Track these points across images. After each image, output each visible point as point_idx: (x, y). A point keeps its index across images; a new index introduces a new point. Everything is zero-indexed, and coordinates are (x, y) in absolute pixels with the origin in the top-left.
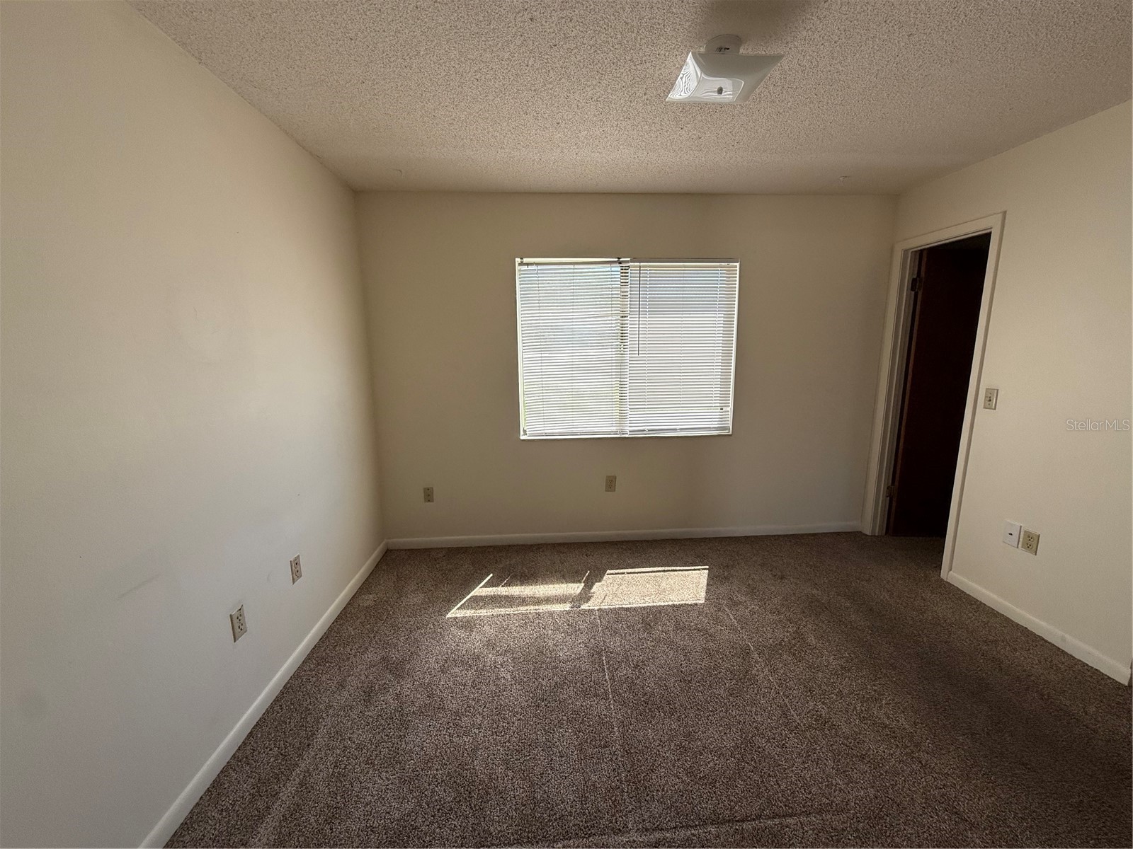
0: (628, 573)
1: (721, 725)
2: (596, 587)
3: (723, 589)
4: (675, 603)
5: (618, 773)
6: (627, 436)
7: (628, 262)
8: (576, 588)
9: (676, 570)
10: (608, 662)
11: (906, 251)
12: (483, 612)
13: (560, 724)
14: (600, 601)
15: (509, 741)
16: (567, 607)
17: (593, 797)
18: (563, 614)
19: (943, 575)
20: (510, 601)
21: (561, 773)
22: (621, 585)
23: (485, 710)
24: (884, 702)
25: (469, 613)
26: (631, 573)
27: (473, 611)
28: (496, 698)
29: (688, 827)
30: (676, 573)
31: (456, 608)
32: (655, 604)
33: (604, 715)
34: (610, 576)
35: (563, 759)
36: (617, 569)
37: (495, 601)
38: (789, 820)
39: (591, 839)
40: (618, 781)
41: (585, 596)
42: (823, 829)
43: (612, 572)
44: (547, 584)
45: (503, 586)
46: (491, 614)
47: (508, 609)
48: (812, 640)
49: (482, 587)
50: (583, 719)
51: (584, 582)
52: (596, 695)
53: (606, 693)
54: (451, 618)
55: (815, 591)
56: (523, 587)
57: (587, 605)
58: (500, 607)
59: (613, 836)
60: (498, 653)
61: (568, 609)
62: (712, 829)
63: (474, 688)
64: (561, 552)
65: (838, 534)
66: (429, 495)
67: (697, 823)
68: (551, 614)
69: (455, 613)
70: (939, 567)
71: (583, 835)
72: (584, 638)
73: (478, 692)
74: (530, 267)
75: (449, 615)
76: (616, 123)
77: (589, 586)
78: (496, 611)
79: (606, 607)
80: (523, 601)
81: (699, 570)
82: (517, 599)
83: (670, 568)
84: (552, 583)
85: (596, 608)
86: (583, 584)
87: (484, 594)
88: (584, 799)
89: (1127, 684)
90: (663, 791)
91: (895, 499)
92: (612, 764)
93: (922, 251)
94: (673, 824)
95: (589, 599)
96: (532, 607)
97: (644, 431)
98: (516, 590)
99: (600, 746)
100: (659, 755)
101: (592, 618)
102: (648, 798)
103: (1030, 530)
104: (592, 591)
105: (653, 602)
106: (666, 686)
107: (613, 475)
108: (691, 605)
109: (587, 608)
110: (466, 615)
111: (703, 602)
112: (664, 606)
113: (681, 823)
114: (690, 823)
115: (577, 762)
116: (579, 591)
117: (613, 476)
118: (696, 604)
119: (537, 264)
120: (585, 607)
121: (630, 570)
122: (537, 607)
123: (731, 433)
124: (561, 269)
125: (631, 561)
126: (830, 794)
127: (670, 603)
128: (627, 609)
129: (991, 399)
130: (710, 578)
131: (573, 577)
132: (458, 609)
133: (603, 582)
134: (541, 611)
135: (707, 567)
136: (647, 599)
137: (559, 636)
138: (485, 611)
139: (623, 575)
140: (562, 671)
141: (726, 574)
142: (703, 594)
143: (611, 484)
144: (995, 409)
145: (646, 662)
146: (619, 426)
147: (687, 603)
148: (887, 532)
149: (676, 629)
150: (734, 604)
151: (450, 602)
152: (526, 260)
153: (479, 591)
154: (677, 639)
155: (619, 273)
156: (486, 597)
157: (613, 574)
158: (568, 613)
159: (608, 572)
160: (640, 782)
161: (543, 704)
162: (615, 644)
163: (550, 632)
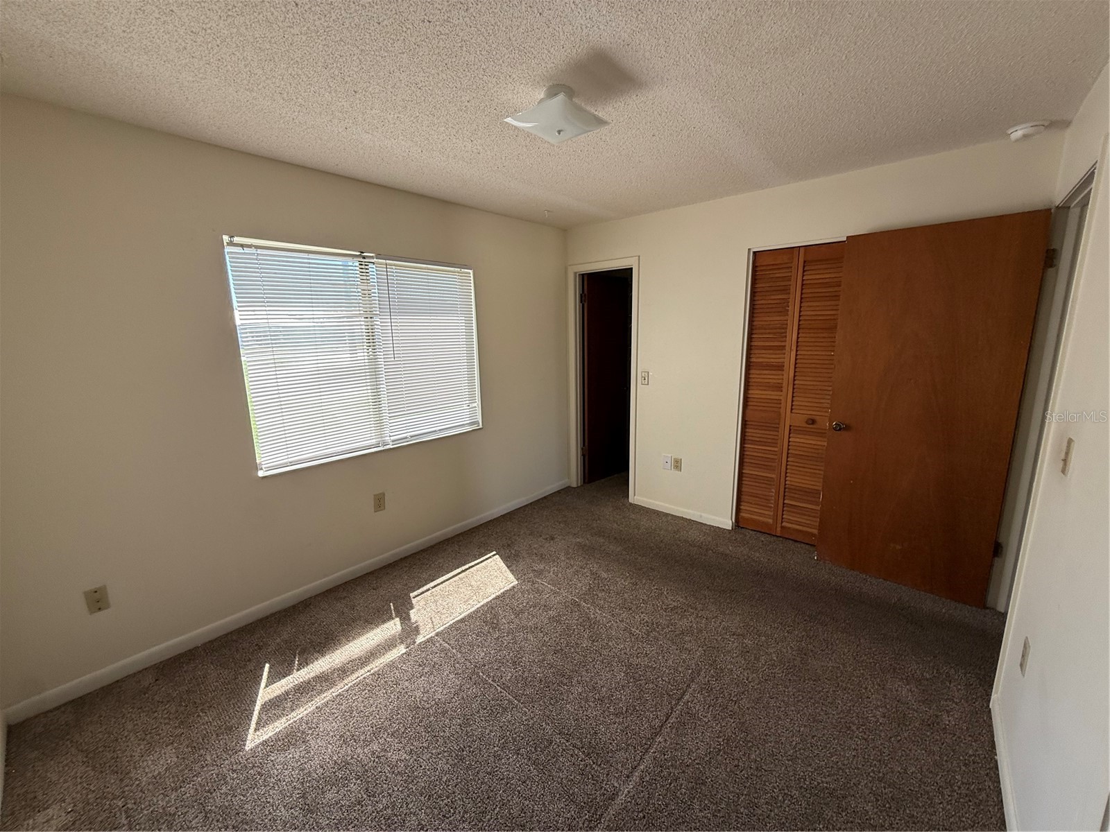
0: (433, 588)
1: (606, 667)
2: (413, 615)
3: (522, 565)
4: (497, 594)
5: (576, 755)
6: (388, 447)
7: (372, 257)
8: (393, 627)
9: (473, 566)
10: (488, 676)
11: (575, 273)
12: (303, 712)
13: (497, 757)
14: (430, 625)
15: (466, 812)
16: (402, 649)
17: (576, 790)
18: (403, 659)
19: (631, 500)
20: (325, 680)
21: (536, 795)
22: (436, 601)
23: (410, 806)
24: (665, 593)
25: (280, 725)
26: (435, 586)
27: (284, 720)
28: (411, 786)
29: (647, 751)
30: (474, 568)
31: (251, 730)
32: (482, 604)
33: (526, 720)
34: (418, 598)
35: (528, 782)
36: (419, 588)
37: (304, 690)
38: (686, 697)
39: (602, 820)
40: (581, 761)
41: (410, 631)
42: (702, 688)
43: (416, 593)
44: (354, 639)
45: (298, 670)
46: (314, 707)
47: (333, 690)
48: (604, 575)
49: (267, 686)
50: (513, 737)
51: (397, 616)
52: (505, 709)
53: (510, 702)
54: (257, 747)
55: (578, 540)
56: (328, 657)
57: (421, 636)
58: (319, 693)
59: (613, 802)
60: (367, 743)
61: (404, 651)
62: (660, 739)
63: (374, 796)
64: (341, 598)
65: (559, 492)
66: (97, 600)
67: (649, 743)
68: (391, 665)
69: (254, 739)
70: (628, 496)
71: (596, 823)
72: (447, 669)
73: (383, 797)
74: (247, 250)
75: (249, 746)
76: (418, 114)
77: (405, 618)
78: (319, 701)
79: (442, 628)
80: (343, 671)
81: (490, 557)
82: (332, 673)
83: (467, 566)
84: (360, 635)
85: (433, 634)
86: (398, 619)
87: (278, 693)
88: (572, 799)
89: (731, 529)
90: (614, 741)
91: (587, 457)
92: (567, 753)
93: (583, 275)
94: (638, 757)
95: (417, 630)
96: (362, 672)
97: (406, 438)
98: (321, 665)
99: (546, 747)
100: (590, 718)
101: (437, 645)
102: (610, 755)
103: (676, 457)
104: (413, 621)
105: (479, 602)
106: (549, 664)
107: (381, 492)
108: (511, 590)
109: (423, 639)
110: (277, 730)
111: (517, 582)
112: (491, 601)
113: (642, 752)
114: (646, 746)
115: (540, 775)
116: (399, 628)
117: (381, 494)
118: (514, 587)
119: (257, 247)
120: (420, 639)
121: (432, 584)
122: (368, 668)
123: (481, 426)
124: (291, 257)
125: (425, 576)
126: (688, 666)
127: (493, 596)
128: (462, 621)
129: (646, 379)
130: (506, 559)
131: (378, 616)
132: (256, 730)
133: (416, 607)
134: (376, 669)
135: (494, 553)
136: (471, 602)
137: (422, 681)
138: (302, 709)
139: (430, 591)
140: (455, 712)
141: (513, 552)
142: (511, 577)
143: (379, 502)
144: (648, 384)
145: (518, 656)
146: (378, 438)
147: (506, 589)
148: (584, 482)
149: (517, 615)
150: (540, 573)
151: (236, 729)
152: (237, 240)
153: (266, 692)
154: (524, 622)
155: (358, 268)
156: (287, 693)
157: (418, 595)
158: (408, 654)
159: (412, 595)
160: (595, 748)
161: (465, 753)
162: (479, 655)
163: (407, 683)
